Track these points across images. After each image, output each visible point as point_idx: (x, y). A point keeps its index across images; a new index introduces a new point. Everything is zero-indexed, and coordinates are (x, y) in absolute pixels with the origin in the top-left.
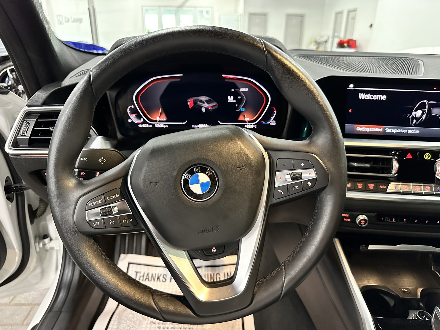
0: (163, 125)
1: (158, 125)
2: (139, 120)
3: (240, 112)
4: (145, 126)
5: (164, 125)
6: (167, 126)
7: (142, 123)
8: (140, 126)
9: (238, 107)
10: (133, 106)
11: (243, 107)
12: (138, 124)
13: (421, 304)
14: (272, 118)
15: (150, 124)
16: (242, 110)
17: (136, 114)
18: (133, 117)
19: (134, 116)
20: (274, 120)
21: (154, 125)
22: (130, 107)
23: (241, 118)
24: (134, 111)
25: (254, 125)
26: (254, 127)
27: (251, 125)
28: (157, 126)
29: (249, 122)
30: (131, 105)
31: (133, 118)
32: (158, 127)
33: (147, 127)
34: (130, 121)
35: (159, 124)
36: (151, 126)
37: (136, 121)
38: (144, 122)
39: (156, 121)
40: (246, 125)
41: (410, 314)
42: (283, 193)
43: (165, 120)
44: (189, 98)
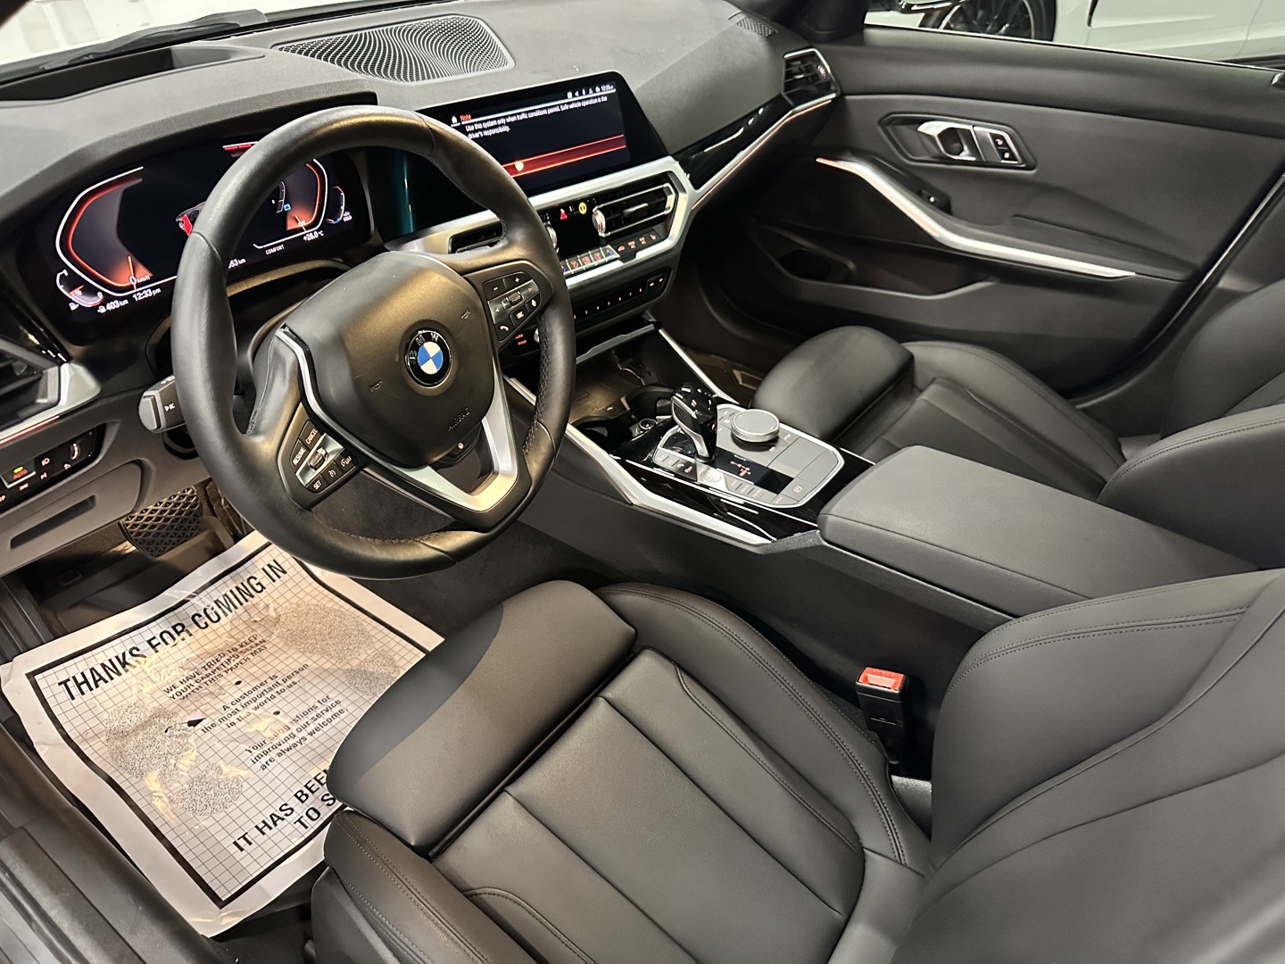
0: (149, 290)
1: (139, 294)
2: (95, 298)
3: (285, 214)
4: (111, 306)
5: (152, 289)
6: (158, 290)
7: (104, 303)
8: (102, 310)
9: (277, 206)
10: (65, 272)
11: (285, 203)
12: (96, 307)
13: (633, 416)
14: (343, 208)
15: (121, 299)
16: (287, 207)
17: (81, 287)
18: (76, 295)
19: (78, 292)
20: (345, 210)
21: (130, 298)
22: (59, 275)
23: (291, 225)
24: (73, 282)
25: (318, 230)
26: (319, 235)
27: (313, 232)
28: (138, 297)
29: (308, 227)
30: (62, 271)
31: (78, 299)
32: (140, 298)
33: (118, 306)
34: (73, 307)
35: (141, 292)
36: (126, 302)
37: (89, 302)
38: (108, 299)
39: (131, 288)
40: (305, 235)
41: (633, 431)
42: (507, 329)
43: (147, 278)
44: (177, 214)
